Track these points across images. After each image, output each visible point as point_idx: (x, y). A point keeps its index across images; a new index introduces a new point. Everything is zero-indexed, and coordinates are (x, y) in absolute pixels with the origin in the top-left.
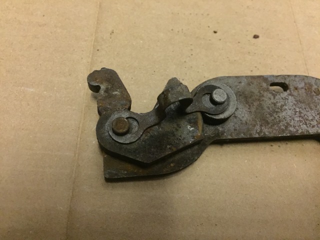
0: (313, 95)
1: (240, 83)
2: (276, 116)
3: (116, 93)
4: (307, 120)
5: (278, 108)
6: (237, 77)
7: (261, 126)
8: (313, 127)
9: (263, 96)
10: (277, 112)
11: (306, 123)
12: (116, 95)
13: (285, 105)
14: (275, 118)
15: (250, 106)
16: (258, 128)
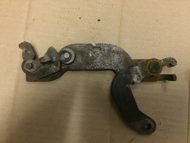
0: (111, 53)
1: (81, 47)
2: (92, 61)
3: (29, 52)
4: (105, 63)
5: (94, 58)
6: (80, 44)
7: (86, 65)
8: (107, 66)
9: (89, 53)
10: (94, 60)
11: (104, 64)
12: (29, 53)
13: (98, 57)
14: (92, 62)
15: (83, 57)
16: (84, 66)
